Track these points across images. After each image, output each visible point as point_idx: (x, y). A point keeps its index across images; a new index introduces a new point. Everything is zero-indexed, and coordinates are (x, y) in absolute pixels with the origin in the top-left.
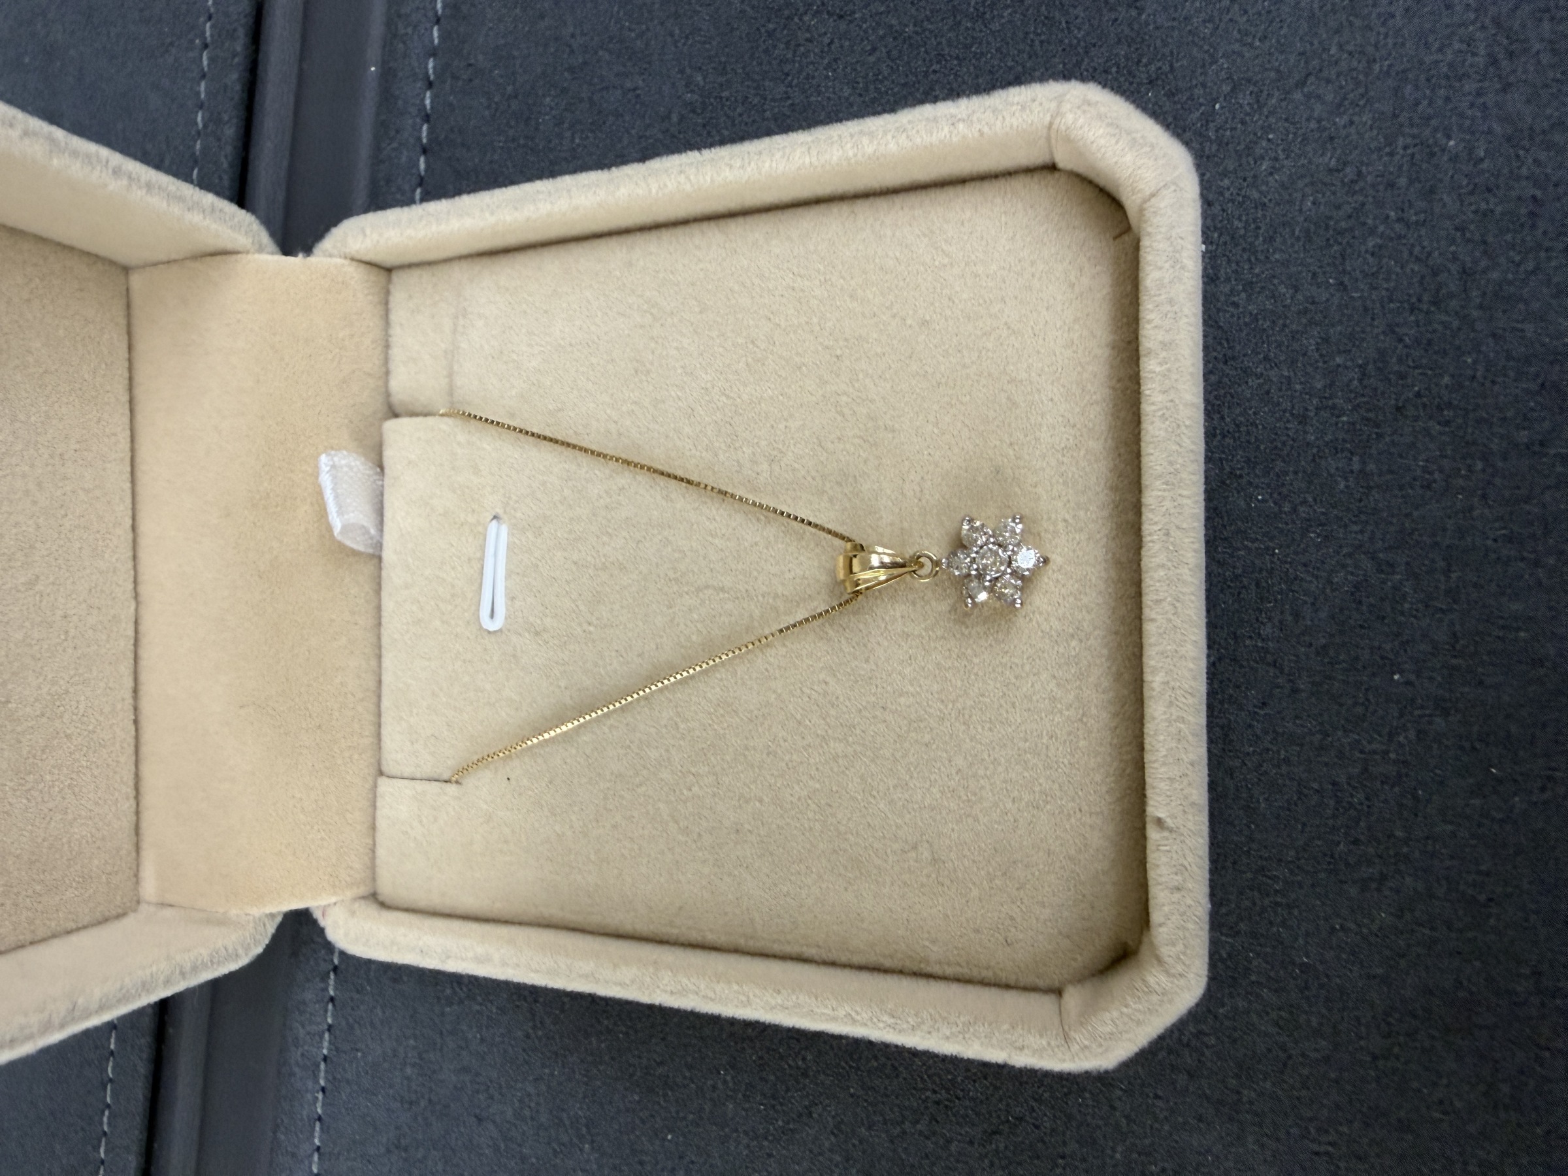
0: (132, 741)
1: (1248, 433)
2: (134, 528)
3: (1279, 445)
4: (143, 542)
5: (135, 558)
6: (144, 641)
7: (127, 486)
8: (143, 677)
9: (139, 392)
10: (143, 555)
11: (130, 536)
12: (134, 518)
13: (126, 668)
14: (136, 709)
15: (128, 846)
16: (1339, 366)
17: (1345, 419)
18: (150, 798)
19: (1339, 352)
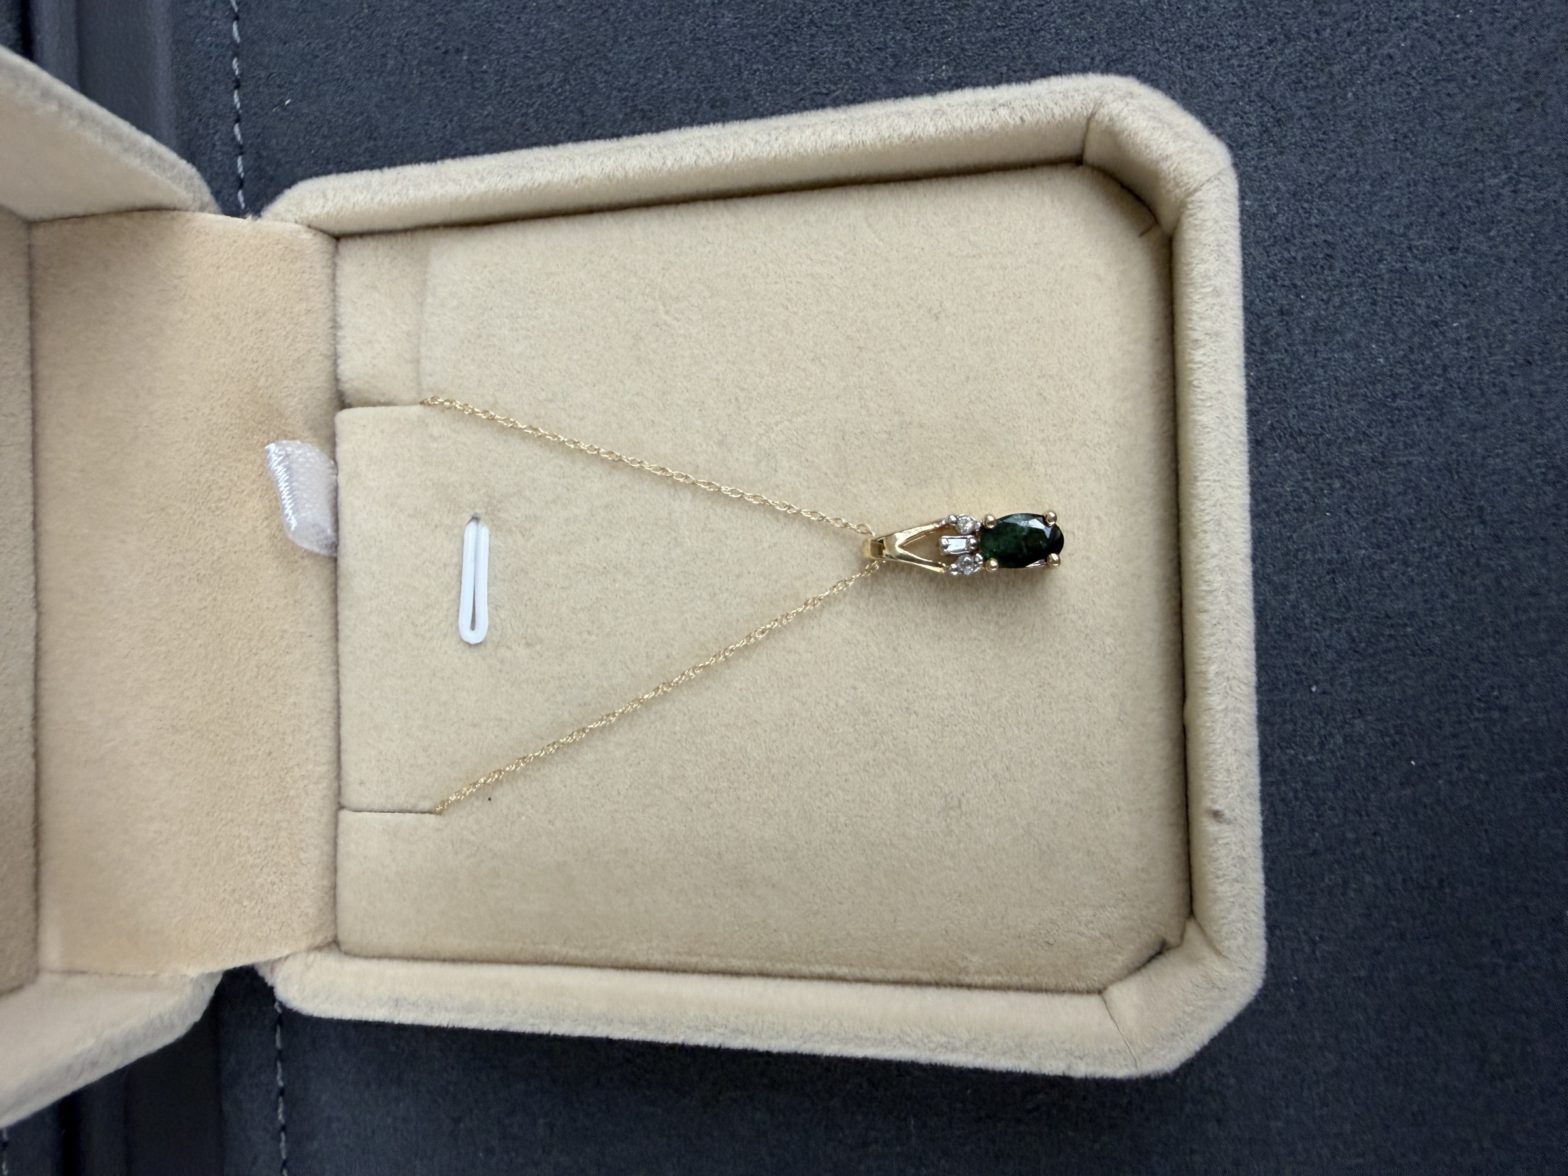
0: (31, 778)
13: (24, 691)
14: (36, 740)
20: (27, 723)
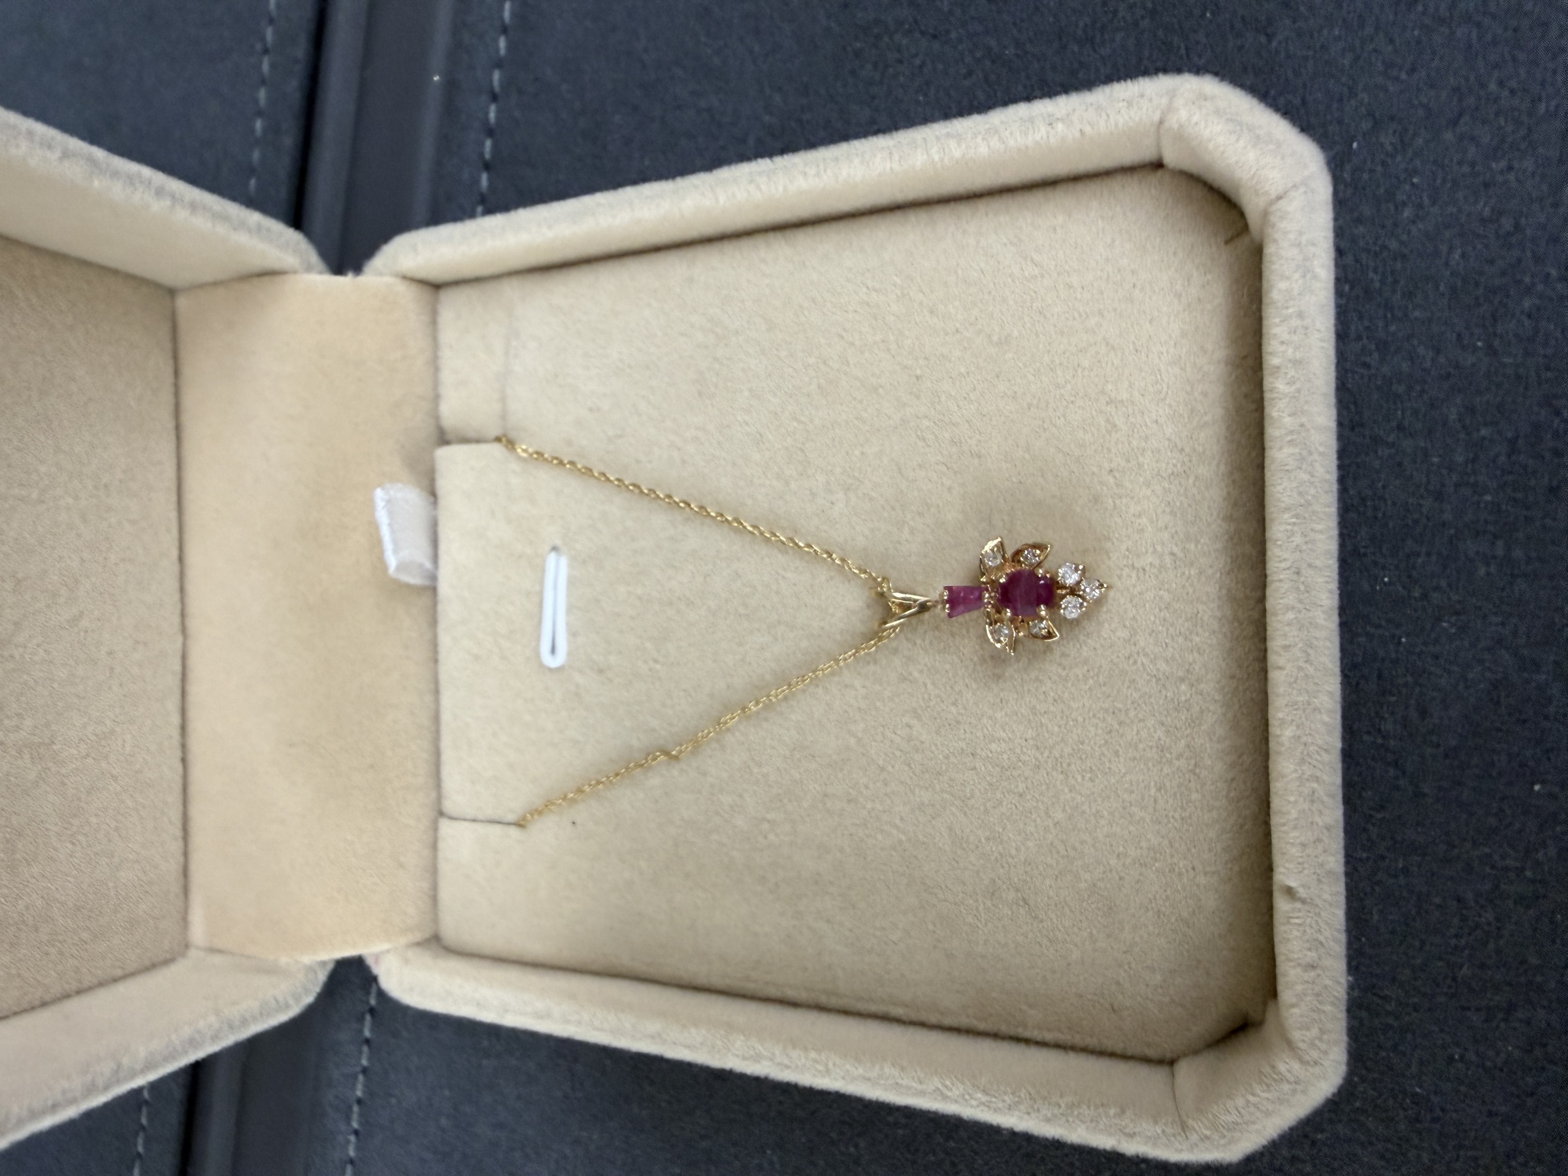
0: (178, 780)
1: (1375, 509)
2: (181, 559)
3: (1410, 523)
4: (192, 574)
5: (182, 590)
6: (192, 676)
7: (173, 515)
8: (192, 713)
9: (186, 419)
10: (190, 588)
11: (175, 568)
12: (181, 548)
13: (173, 705)
14: (184, 746)
15: (175, 888)
16: (1484, 438)
17: (1488, 498)
18: (199, 839)
19: (1486, 424)
20: (175, 733)
